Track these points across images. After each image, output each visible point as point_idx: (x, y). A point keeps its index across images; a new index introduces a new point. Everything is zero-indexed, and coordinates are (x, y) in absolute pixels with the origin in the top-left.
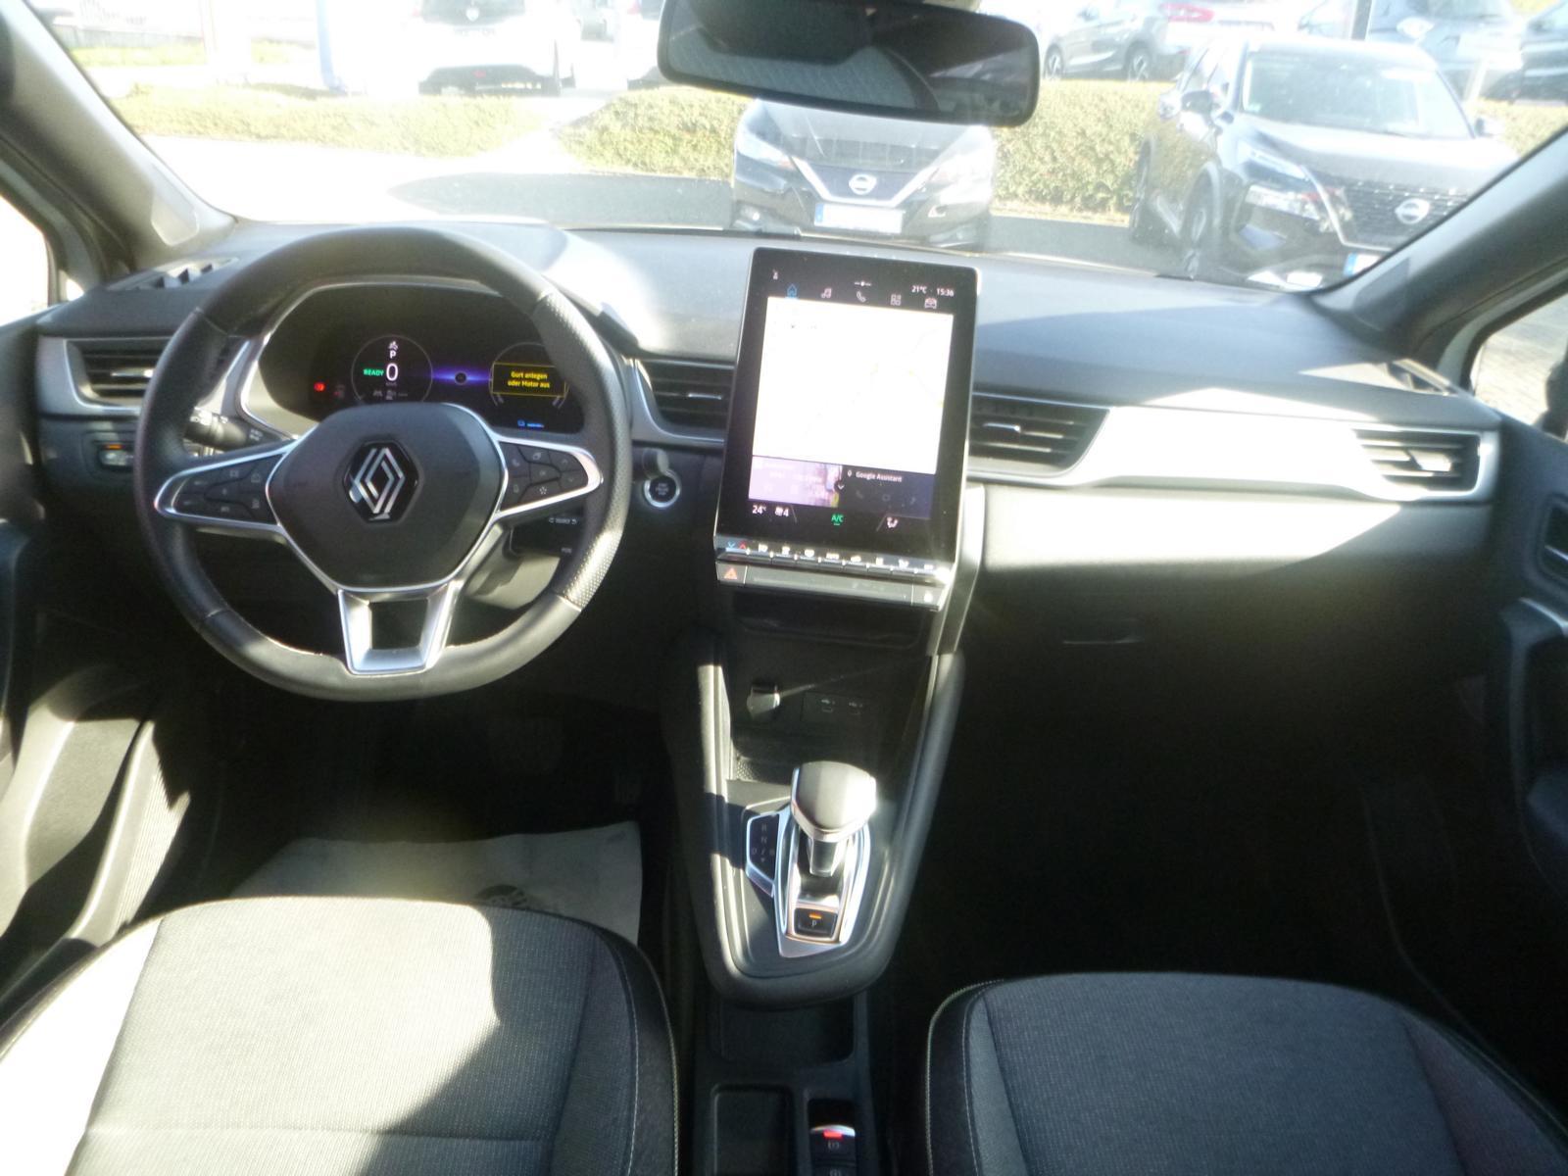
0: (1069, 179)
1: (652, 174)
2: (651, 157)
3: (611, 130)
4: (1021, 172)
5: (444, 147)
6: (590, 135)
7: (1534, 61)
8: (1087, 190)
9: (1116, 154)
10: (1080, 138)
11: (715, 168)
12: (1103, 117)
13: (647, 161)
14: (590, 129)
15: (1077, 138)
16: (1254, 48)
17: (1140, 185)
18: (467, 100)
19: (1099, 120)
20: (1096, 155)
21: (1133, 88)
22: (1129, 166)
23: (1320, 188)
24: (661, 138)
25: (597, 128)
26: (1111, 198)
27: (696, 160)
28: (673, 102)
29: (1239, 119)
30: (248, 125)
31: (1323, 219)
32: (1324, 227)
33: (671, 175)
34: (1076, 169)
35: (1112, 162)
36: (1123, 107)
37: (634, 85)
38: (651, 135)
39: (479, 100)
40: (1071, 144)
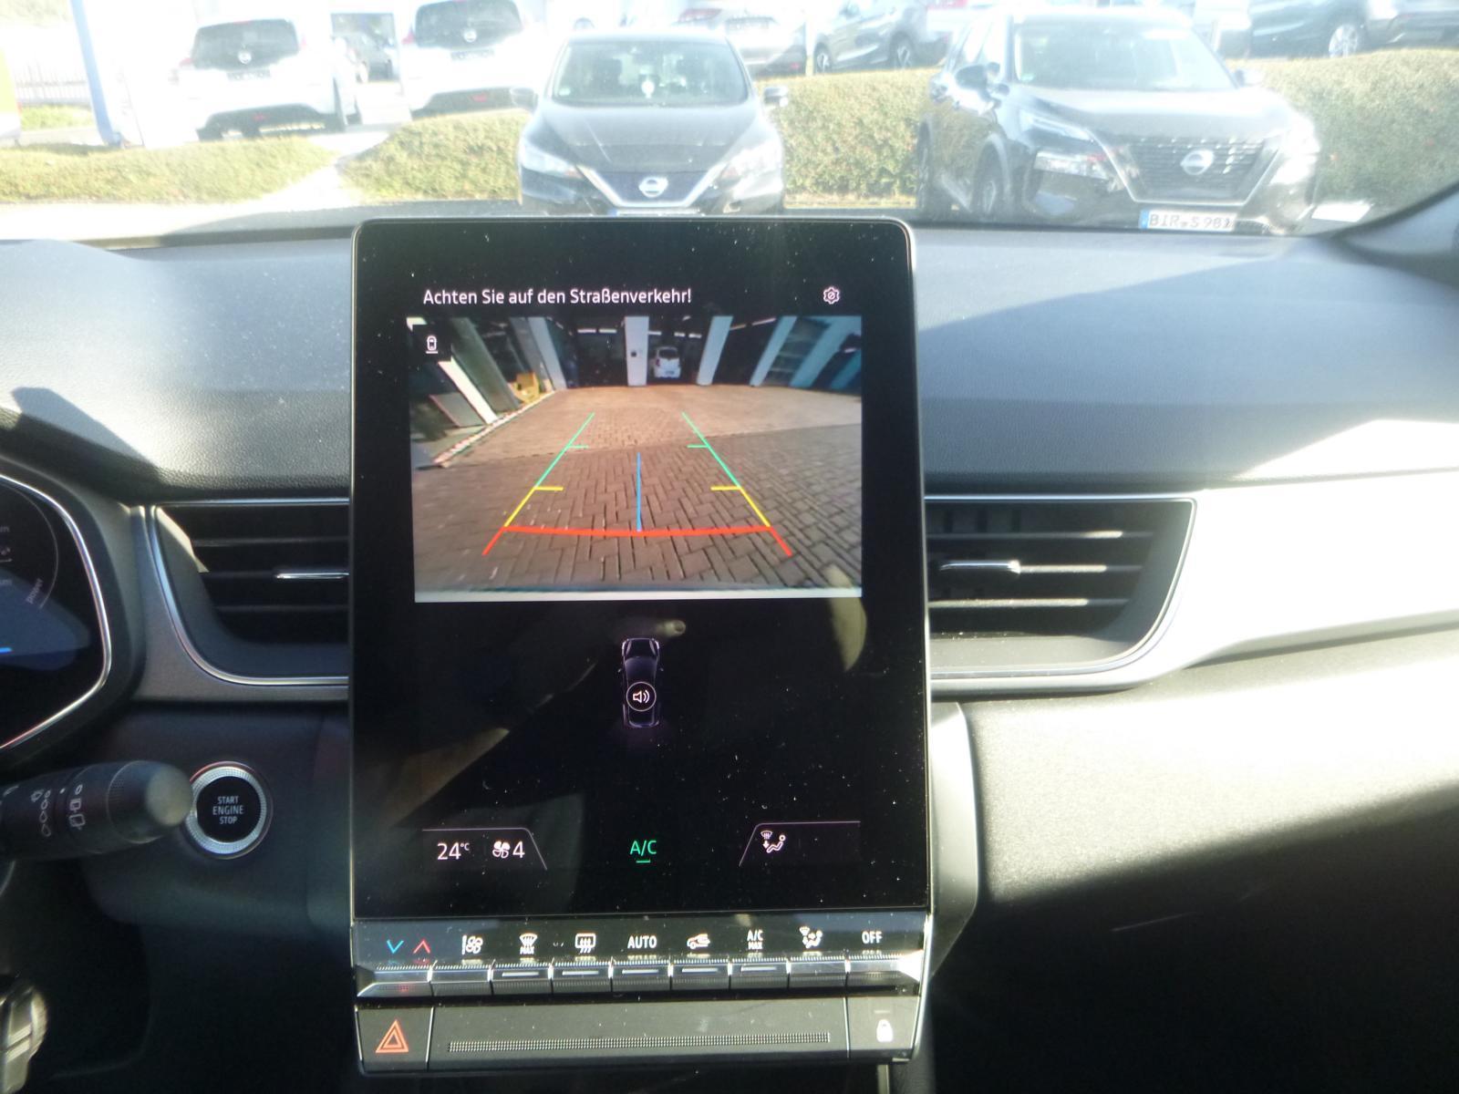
0: (853, 168)
1: (443, 200)
2: (440, 183)
3: (397, 161)
4: (806, 165)
5: (226, 191)
6: (377, 167)
7: (1259, 22)
8: (871, 177)
9: (894, 140)
10: (858, 127)
11: (506, 188)
12: (877, 106)
13: (437, 187)
14: (376, 161)
15: (855, 128)
16: (1019, 20)
17: (923, 166)
18: (246, 143)
19: (875, 109)
20: (876, 142)
21: (900, 76)
22: (908, 151)
23: (1106, 149)
24: (449, 164)
25: (382, 160)
26: (895, 182)
27: (486, 181)
28: (457, 127)
29: (1015, 90)
30: (16, 186)
31: (1111, 180)
32: (1112, 187)
33: (463, 199)
34: (858, 157)
35: (891, 147)
36: (895, 95)
37: (417, 114)
38: (438, 162)
39: (259, 142)
40: (850, 134)
